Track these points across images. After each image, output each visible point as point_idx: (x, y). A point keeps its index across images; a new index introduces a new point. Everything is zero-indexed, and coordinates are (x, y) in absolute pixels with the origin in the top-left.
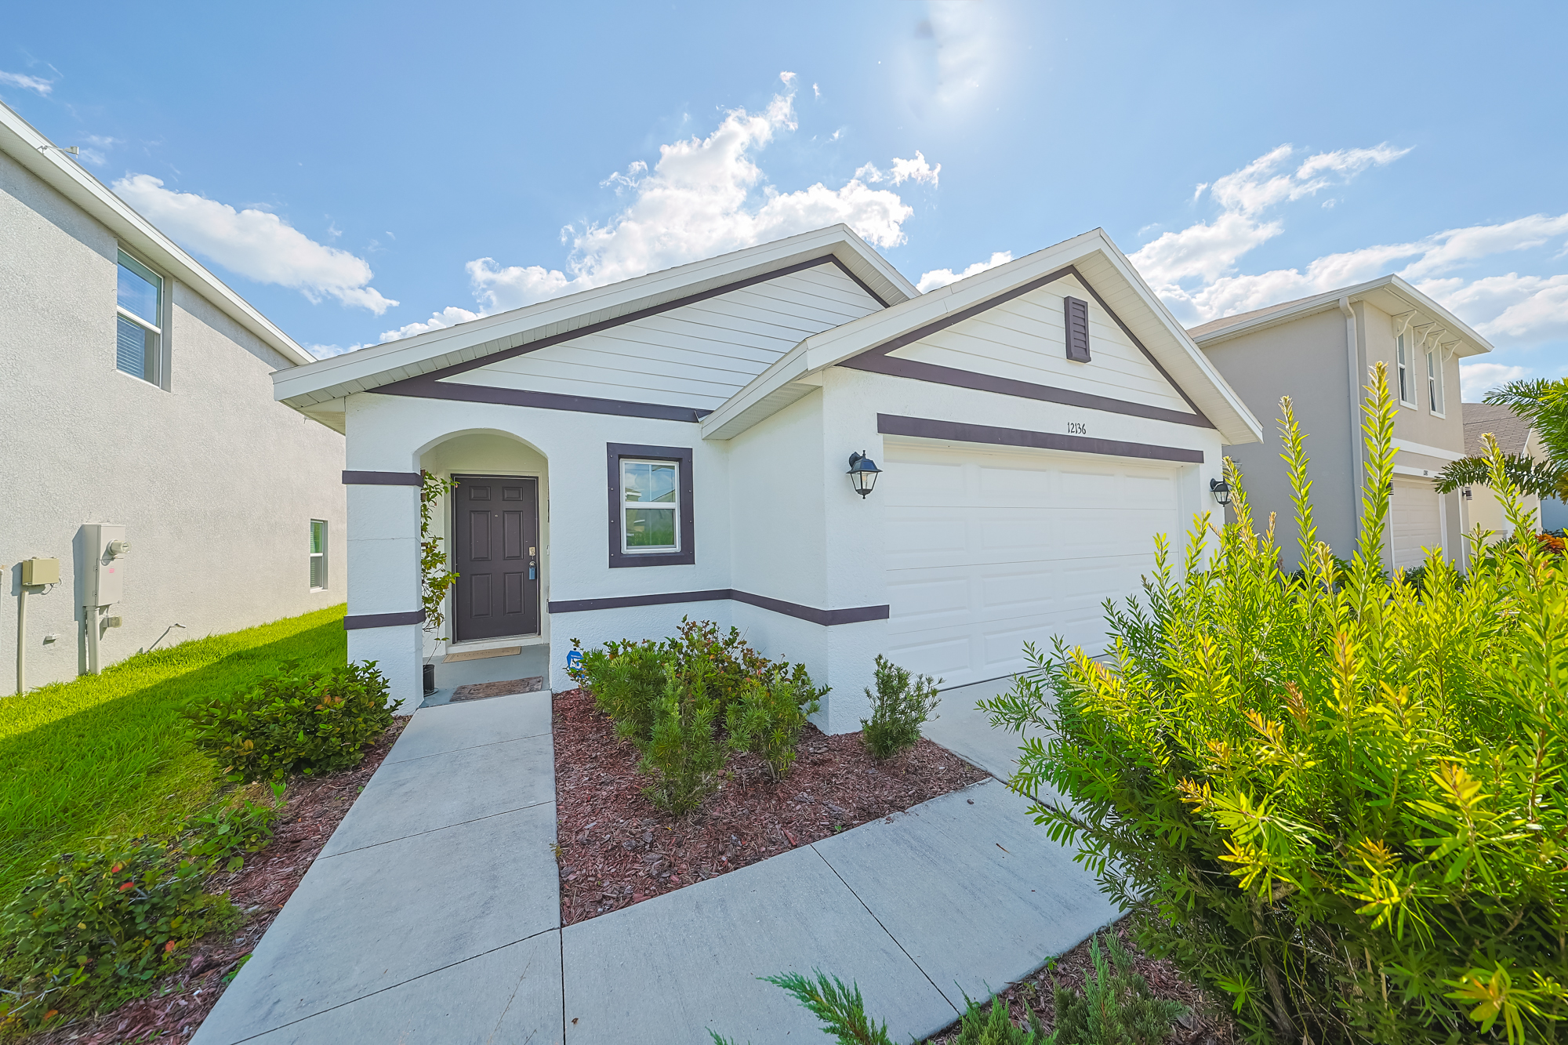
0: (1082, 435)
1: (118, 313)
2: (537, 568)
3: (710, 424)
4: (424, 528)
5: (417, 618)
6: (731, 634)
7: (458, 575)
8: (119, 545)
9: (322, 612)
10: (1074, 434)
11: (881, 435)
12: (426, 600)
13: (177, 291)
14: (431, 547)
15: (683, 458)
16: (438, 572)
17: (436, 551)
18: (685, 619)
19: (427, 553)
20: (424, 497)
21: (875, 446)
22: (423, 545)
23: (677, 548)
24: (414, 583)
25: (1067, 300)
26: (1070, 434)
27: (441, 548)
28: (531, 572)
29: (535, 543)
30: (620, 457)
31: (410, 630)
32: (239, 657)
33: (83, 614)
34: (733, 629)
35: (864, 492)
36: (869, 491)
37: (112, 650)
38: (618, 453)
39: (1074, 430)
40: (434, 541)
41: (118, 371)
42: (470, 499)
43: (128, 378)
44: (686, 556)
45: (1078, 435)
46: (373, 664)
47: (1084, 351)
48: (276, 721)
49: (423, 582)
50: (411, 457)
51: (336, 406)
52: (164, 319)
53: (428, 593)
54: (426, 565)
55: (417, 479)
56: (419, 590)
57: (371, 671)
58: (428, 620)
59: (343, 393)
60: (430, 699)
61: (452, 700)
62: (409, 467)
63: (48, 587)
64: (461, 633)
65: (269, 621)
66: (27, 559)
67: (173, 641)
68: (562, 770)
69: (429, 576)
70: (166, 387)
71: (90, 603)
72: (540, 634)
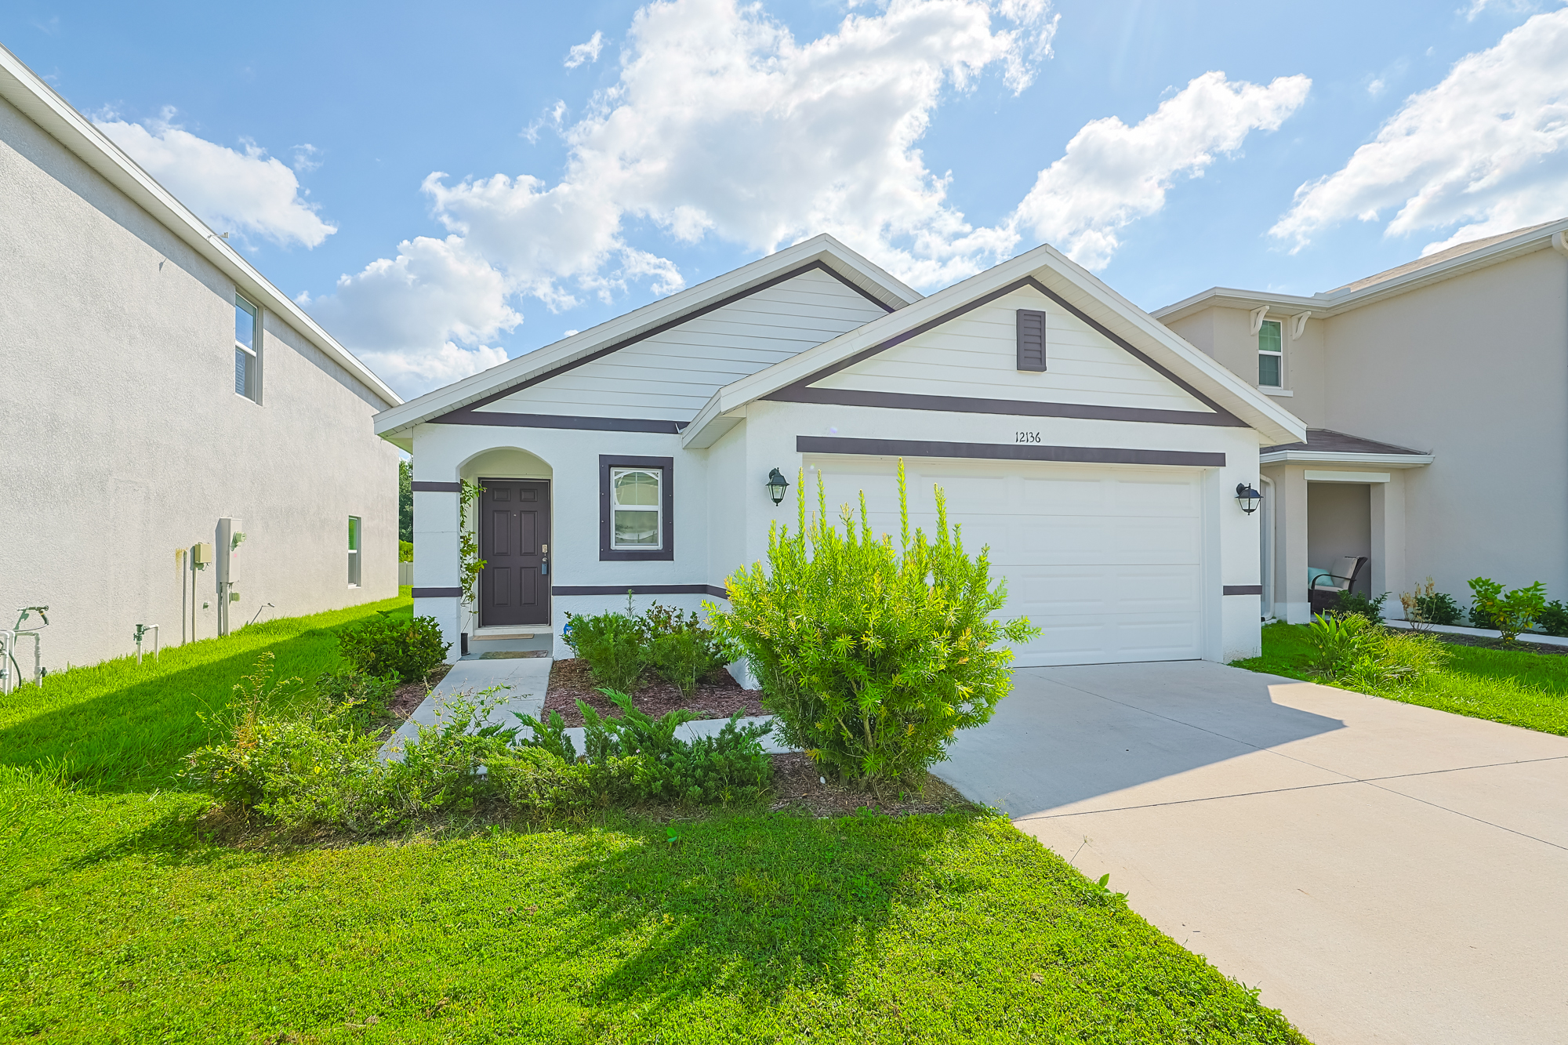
0: (1035, 443)
1: (236, 346)
2: (548, 564)
3: (688, 434)
4: (462, 524)
5: (456, 592)
6: (691, 617)
7: (485, 562)
8: (241, 535)
9: (358, 609)
10: (1025, 443)
11: (801, 454)
12: (463, 581)
13: (267, 319)
14: (467, 539)
15: (665, 465)
16: (470, 559)
17: (471, 543)
18: (654, 603)
19: (465, 544)
20: (463, 501)
21: (792, 463)
22: (461, 537)
23: (660, 547)
24: (456, 566)
25: (1019, 312)
26: (1018, 443)
27: (474, 540)
28: (544, 567)
29: (547, 540)
30: (610, 466)
31: (453, 601)
32: (312, 633)
33: (220, 590)
34: (694, 614)
35: (777, 501)
36: (780, 500)
37: (237, 620)
38: (608, 463)
39: (1025, 438)
40: (469, 535)
41: (236, 394)
42: (494, 500)
43: (241, 399)
44: (667, 554)
45: (1029, 444)
46: (433, 619)
47: (1039, 361)
48: (386, 643)
49: (461, 566)
50: (455, 470)
51: (407, 434)
52: (258, 345)
53: (464, 576)
54: (464, 552)
55: (456, 487)
56: (459, 574)
57: (432, 624)
58: (464, 596)
59: (412, 426)
60: (464, 657)
61: (481, 659)
62: (453, 478)
63: (205, 565)
64: (484, 622)
65: (320, 611)
66: (197, 543)
67: (264, 618)
68: (551, 689)
69: (465, 562)
70: (259, 402)
71: (224, 581)
72: (550, 625)
